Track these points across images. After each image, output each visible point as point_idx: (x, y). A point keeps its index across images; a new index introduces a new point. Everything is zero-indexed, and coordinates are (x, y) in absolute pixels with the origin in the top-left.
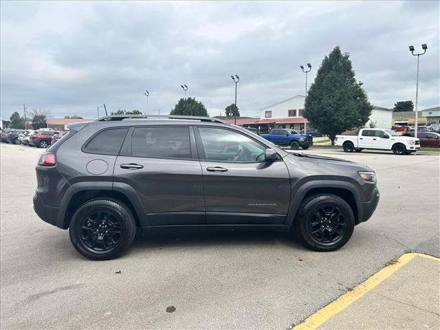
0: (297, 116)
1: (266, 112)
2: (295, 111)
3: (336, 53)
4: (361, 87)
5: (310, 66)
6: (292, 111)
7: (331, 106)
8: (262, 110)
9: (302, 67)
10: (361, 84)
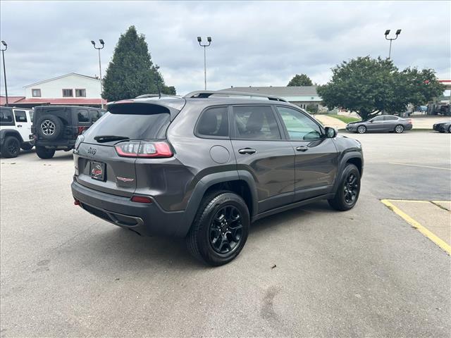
0: (74, 97)
1: (33, 90)
2: (71, 91)
3: (132, 32)
4: (158, 70)
5: (102, 43)
6: (67, 90)
7: (134, 87)
8: (27, 87)
9: (93, 43)
10: (158, 68)
